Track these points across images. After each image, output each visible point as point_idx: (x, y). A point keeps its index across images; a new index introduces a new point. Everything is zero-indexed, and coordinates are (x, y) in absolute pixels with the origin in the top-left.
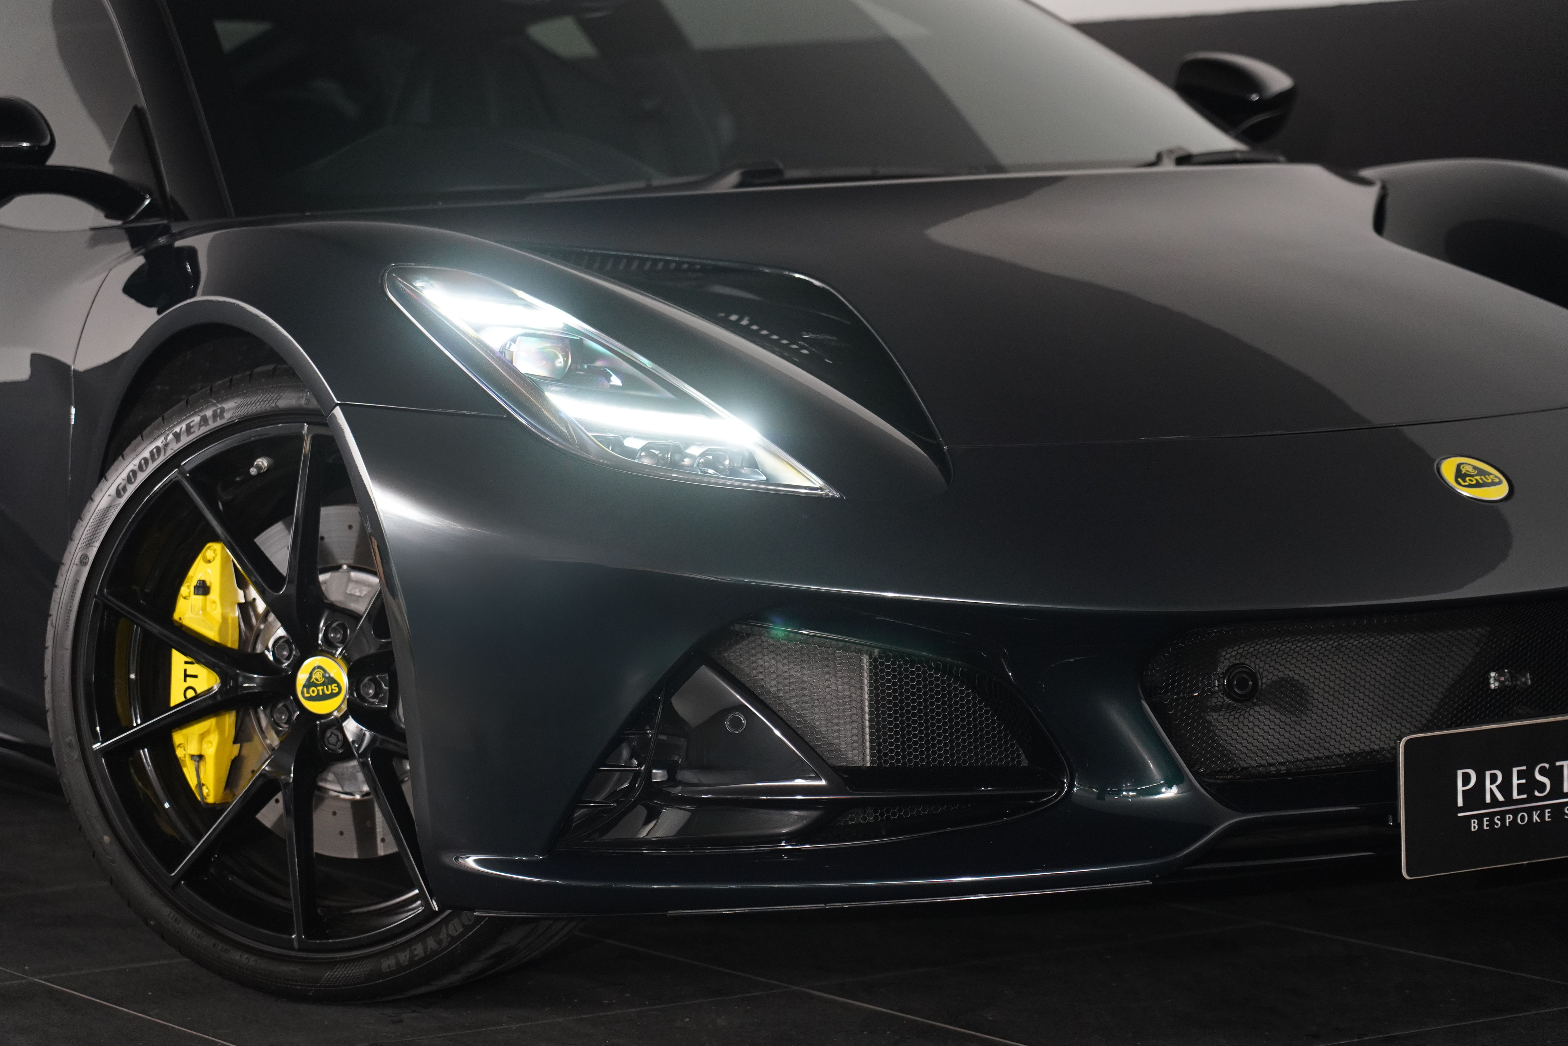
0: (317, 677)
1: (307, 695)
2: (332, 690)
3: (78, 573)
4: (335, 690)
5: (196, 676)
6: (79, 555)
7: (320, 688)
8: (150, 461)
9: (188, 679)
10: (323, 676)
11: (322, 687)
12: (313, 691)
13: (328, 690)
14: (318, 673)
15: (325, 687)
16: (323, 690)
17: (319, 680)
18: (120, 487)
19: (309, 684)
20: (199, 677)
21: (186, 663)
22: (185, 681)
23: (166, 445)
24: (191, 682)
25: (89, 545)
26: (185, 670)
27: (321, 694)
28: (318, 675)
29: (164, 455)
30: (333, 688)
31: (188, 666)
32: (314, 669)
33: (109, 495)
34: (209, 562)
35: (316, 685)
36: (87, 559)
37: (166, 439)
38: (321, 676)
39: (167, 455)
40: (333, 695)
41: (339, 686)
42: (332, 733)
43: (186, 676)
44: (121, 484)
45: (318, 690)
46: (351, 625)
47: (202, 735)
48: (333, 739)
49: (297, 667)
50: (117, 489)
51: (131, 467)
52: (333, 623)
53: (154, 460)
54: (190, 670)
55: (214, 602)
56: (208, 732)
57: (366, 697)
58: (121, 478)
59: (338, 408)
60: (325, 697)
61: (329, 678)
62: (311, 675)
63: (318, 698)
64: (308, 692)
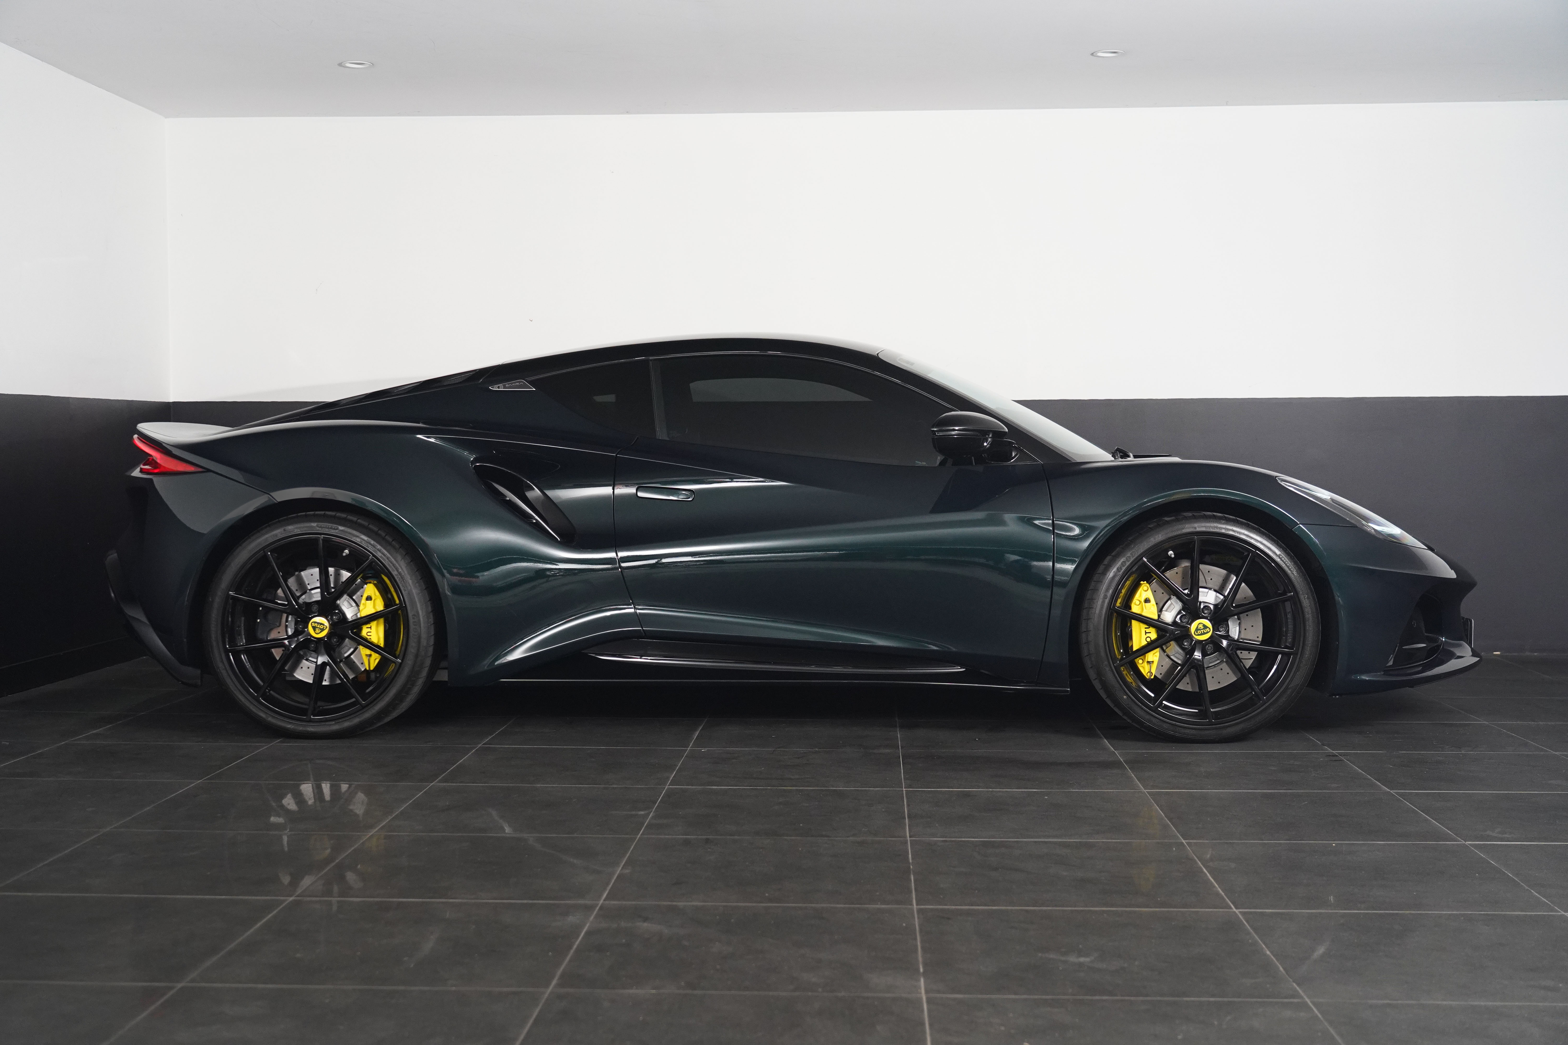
1: (1196, 634)
3: (1102, 604)
4: (1208, 630)
5: (1150, 633)
6: (1103, 595)
8: (1131, 557)
10: (1203, 626)
11: (1203, 630)
12: (1199, 632)
13: (1205, 631)
17: (1201, 628)
19: (1197, 630)
22: (1144, 635)
23: (1135, 553)
24: (1148, 635)
26: (1144, 631)
28: (1201, 626)
31: (1145, 629)
32: (1198, 625)
33: (1114, 572)
34: (1146, 591)
35: (1200, 630)
36: (1106, 597)
37: (1134, 551)
39: (1139, 554)
40: (1207, 632)
41: (1210, 629)
43: (1146, 633)
44: (1118, 567)
45: (1201, 632)
46: (1212, 607)
47: (1154, 654)
48: (1209, 648)
49: (1190, 624)
50: (1118, 569)
51: (1122, 560)
52: (1205, 607)
53: (1133, 557)
54: (1148, 631)
55: (1153, 605)
56: (1156, 652)
57: (1220, 631)
58: (1119, 564)
59: (1300, 525)
60: (1204, 633)
61: (1205, 627)
62: (1197, 627)
63: (1202, 634)
64: (1197, 633)
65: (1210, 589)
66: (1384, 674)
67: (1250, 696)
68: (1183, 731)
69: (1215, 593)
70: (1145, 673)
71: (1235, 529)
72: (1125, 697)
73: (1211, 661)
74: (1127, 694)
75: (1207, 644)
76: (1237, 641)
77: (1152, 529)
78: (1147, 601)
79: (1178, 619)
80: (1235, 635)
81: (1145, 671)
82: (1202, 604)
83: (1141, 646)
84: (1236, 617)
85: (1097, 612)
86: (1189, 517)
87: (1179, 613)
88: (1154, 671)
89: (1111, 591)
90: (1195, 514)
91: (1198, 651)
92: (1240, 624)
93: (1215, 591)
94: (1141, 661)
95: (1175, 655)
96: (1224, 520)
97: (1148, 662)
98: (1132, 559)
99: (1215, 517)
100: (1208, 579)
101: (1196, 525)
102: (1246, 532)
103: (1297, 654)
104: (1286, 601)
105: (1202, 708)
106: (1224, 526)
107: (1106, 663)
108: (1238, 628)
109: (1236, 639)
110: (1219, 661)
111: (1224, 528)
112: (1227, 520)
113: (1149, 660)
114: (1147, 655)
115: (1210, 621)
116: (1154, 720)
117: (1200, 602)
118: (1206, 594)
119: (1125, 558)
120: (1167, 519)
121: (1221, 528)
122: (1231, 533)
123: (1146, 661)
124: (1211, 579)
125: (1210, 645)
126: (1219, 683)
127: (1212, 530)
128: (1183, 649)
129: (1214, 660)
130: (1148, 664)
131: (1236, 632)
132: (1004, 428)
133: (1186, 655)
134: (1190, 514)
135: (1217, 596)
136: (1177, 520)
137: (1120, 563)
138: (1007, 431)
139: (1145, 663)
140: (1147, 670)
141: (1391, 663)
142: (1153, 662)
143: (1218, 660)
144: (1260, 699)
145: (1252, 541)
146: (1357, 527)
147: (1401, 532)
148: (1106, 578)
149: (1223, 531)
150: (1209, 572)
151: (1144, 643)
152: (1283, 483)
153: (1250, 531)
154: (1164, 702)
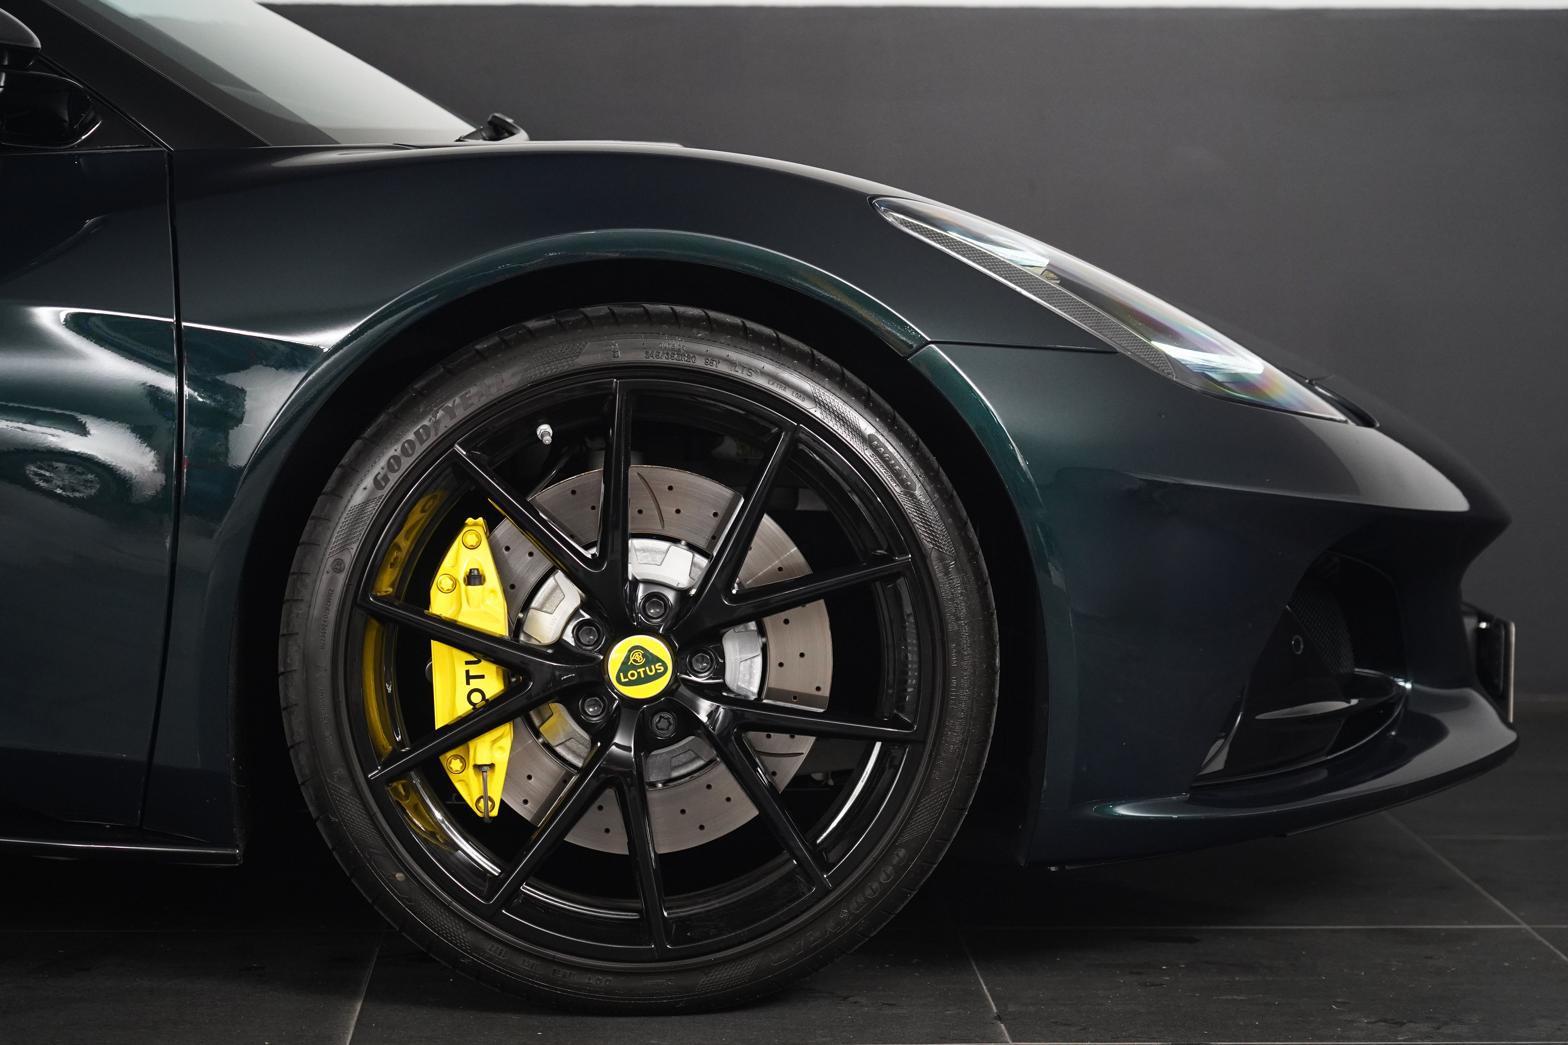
0: (635, 658)
1: (623, 680)
2: (656, 670)
3: (332, 581)
4: (660, 669)
5: (482, 677)
6: (331, 560)
7: (641, 670)
8: (417, 444)
9: (471, 681)
10: (644, 656)
11: (644, 669)
12: (632, 675)
13: (651, 671)
14: (637, 653)
15: (647, 668)
16: (645, 672)
17: (639, 661)
18: (379, 478)
19: (626, 667)
20: (485, 677)
21: (467, 663)
22: (468, 683)
23: (437, 422)
24: (475, 684)
25: (344, 547)
26: (467, 672)
27: (643, 676)
28: (638, 656)
29: (436, 435)
30: (657, 667)
31: (469, 667)
32: (630, 651)
33: (365, 489)
34: (473, 548)
35: (635, 668)
36: (342, 565)
37: (435, 417)
38: (641, 657)
39: (439, 435)
40: (658, 676)
41: (664, 664)
42: (661, 717)
43: (469, 677)
44: (379, 473)
45: (639, 673)
46: (671, 596)
47: (494, 742)
48: (663, 724)
49: (606, 651)
50: (376, 480)
51: (391, 452)
52: (648, 598)
53: (422, 442)
54: (474, 670)
55: (493, 591)
56: (501, 737)
57: (696, 673)
58: (379, 466)
59: (933, 346)
60: (648, 679)
61: (651, 659)
62: (627, 658)
63: (640, 681)
64: (626, 677)
65: (675, 541)
66: (1188, 802)
67: (787, 868)
68: (577, 978)
69: (689, 555)
70: (472, 800)
71: (734, 355)
72: (399, 876)
73: (675, 762)
74: (407, 870)
75: (655, 711)
76: (757, 703)
77: (482, 356)
78: (474, 578)
79: (569, 638)
80: (750, 682)
81: (470, 795)
82: (641, 587)
83: (455, 716)
84: (752, 626)
85: (316, 612)
86: (599, 318)
87: (575, 614)
88: (496, 792)
89: (354, 548)
90: (617, 309)
91: (627, 735)
92: (765, 649)
93: (692, 547)
94: (456, 765)
95: (568, 743)
96: (704, 329)
97: (478, 767)
98: (420, 450)
99: (676, 320)
100: (669, 510)
101: (616, 344)
102: (769, 367)
103: (924, 743)
104: (899, 575)
105: (640, 905)
106: (703, 348)
107: (341, 771)
108: (759, 661)
109: (753, 698)
110: (700, 763)
111: (701, 355)
112: (712, 330)
113: (479, 763)
114: (472, 744)
115: (665, 638)
116: (488, 946)
117: (635, 583)
118: (659, 558)
119: (398, 447)
120: (532, 324)
121: (693, 354)
122: (723, 368)
123: (471, 763)
124: (678, 511)
125: (667, 715)
126: (702, 827)
127: (664, 360)
128: (585, 725)
129: (683, 758)
130: (476, 774)
131: (751, 674)
132: (31, 40)
133: (594, 743)
134: (603, 310)
135: (693, 564)
136: (560, 328)
137: (383, 462)
138: (39, 46)
139: (470, 770)
140: (477, 792)
141: (1219, 764)
142: (492, 766)
143: (698, 757)
144: (811, 880)
145: (788, 394)
146: (1114, 352)
147: (1265, 370)
148: (341, 509)
149: (700, 363)
150: (670, 488)
151: (463, 708)
152: (893, 218)
153: (782, 365)
154: (525, 889)
